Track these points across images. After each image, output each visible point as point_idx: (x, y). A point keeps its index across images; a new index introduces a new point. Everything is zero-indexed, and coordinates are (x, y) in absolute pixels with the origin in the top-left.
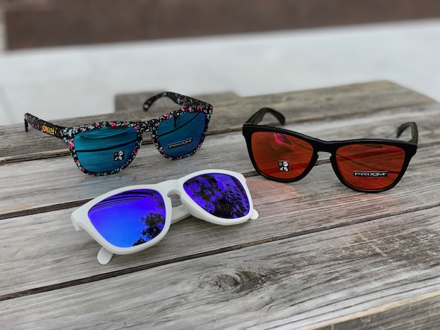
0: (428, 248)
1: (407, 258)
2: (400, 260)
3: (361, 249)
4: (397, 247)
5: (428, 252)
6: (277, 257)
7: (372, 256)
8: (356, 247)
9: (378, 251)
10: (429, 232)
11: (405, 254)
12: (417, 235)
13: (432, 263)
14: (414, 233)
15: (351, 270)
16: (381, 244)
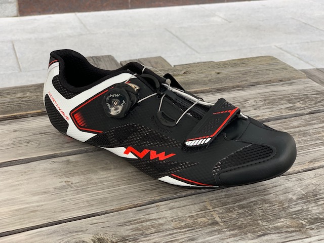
0: (260, 218)
1: (240, 227)
2: (233, 230)
3: (204, 217)
4: (234, 216)
5: (259, 221)
6: (131, 224)
7: (210, 224)
8: (200, 216)
9: (218, 219)
10: (265, 201)
11: (240, 223)
12: (254, 204)
13: (260, 233)
14: (252, 202)
15: (189, 238)
16: (221, 213)
